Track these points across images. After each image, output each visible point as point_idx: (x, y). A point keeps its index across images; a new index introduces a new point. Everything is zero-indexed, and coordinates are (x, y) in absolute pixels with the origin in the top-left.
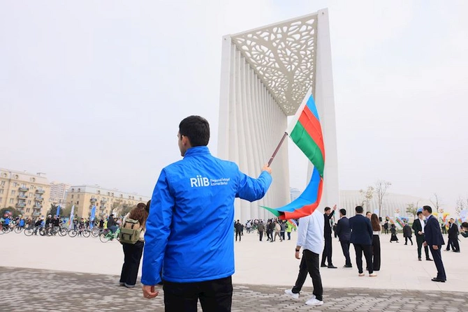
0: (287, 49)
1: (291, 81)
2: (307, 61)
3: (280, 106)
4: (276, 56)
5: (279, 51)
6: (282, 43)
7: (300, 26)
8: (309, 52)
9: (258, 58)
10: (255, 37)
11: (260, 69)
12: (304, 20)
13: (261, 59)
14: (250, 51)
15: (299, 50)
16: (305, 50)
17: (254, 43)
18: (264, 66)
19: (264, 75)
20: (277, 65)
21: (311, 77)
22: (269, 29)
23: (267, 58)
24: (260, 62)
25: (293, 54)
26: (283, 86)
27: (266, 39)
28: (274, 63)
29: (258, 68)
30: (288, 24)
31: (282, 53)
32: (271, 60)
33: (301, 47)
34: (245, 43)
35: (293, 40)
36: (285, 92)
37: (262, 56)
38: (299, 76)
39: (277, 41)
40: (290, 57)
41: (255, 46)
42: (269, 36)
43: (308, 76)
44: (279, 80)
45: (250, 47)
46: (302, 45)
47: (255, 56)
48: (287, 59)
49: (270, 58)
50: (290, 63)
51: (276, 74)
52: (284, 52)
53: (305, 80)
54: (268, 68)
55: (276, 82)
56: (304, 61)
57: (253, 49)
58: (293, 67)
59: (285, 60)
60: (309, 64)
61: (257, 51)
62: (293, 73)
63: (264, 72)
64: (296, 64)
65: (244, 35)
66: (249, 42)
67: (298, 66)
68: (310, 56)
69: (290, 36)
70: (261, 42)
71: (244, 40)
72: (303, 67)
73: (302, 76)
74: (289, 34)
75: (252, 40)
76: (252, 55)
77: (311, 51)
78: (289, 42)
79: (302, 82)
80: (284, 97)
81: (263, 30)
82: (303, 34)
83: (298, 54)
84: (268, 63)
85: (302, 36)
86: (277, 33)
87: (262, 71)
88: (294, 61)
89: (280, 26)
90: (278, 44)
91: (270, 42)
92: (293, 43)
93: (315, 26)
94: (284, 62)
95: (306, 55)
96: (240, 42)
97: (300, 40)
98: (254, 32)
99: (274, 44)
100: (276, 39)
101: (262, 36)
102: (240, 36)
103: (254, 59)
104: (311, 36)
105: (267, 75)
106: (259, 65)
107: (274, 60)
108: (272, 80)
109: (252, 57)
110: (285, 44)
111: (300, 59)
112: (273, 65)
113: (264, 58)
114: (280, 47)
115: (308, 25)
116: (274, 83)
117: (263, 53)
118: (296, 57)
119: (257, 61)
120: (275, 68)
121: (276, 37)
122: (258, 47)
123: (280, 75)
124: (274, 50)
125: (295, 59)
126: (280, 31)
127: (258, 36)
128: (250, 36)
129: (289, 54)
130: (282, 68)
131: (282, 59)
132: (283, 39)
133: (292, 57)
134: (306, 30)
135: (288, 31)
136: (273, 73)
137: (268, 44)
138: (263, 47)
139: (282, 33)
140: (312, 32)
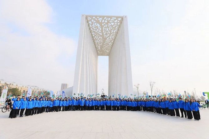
0: (107, 28)
1: (104, 41)
2: (113, 35)
3: (97, 51)
4: (102, 30)
5: (104, 28)
6: (106, 25)
7: (115, 20)
8: (115, 32)
9: (94, 29)
10: (96, 19)
11: (94, 34)
12: (117, 17)
13: (95, 30)
14: (92, 25)
15: (111, 30)
16: (114, 30)
17: (95, 22)
18: (95, 33)
19: (94, 37)
21: (112, 42)
22: (103, 17)
23: (98, 30)
24: (94, 31)
25: (109, 31)
26: (100, 43)
27: (100, 21)
28: (100, 32)
29: (93, 33)
30: (111, 17)
31: (104, 29)
32: (99, 31)
33: (113, 29)
34: (91, 20)
35: (111, 25)
36: (101, 46)
37: (96, 28)
38: (108, 40)
39: (104, 24)
40: (107, 32)
41: (95, 23)
42: (102, 20)
43: (111, 41)
44: (100, 40)
45: (92, 23)
46: (113, 28)
47: (93, 28)
48: (106, 32)
49: (99, 30)
50: (106, 34)
51: (99, 38)
52: (105, 29)
53: (110, 42)
54: (97, 34)
55: (98, 41)
56: (112, 35)
57: (94, 24)
58: (107, 36)
59: (105, 33)
60: (113, 36)
61: (95, 25)
62: (106, 38)
63: (95, 36)
64: (108, 35)
65: (92, 17)
66: (93, 20)
67: (109, 36)
68: (114, 33)
69: (110, 23)
70: (98, 22)
71: (91, 19)
72: (110, 37)
73: (109, 41)
74: (110, 22)
75: (94, 20)
76: (92, 27)
77: (116, 31)
78: (109, 25)
79: (108, 43)
80: (99, 48)
81: (100, 17)
82: (115, 23)
83: (110, 31)
84: (97, 32)
85: (114, 24)
86: (105, 20)
87: (94, 35)
88: (108, 34)
89: (108, 17)
90: (104, 25)
91: (102, 23)
92: (110, 26)
93: (121, 22)
95: (113, 33)
96: (89, 19)
97: (113, 26)
98: (96, 17)
99: (103, 25)
100: (104, 22)
101: (99, 19)
102: (90, 16)
103: (93, 29)
104: (118, 25)
105: (96, 37)
106: (94, 32)
107: (101, 31)
108: (97, 39)
109: (92, 28)
110: (107, 25)
111: (111, 33)
112: (99, 34)
113: (97, 29)
114: (105, 26)
115: (118, 20)
116: (97, 41)
117: (97, 27)
118: (109, 32)
119: (93, 30)
120: (100, 35)
121: (105, 21)
122: (96, 24)
123: (101, 38)
124: (102, 27)
125: (109, 33)
126: (107, 19)
127: (97, 19)
128: (94, 18)
129: (107, 30)
130: (103, 36)
131: (104, 32)
132: (107, 23)
133: (108, 32)
134: (117, 22)
135: (110, 20)
136: (98, 37)
137: (101, 24)
139: (108, 21)
140: (119, 24)
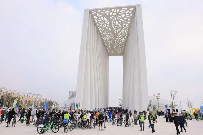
0: (117, 21)
1: (115, 38)
2: (125, 29)
3: (107, 51)
4: (111, 25)
5: (112, 22)
6: (115, 18)
7: (126, 11)
8: (127, 25)
9: (101, 24)
10: (102, 12)
11: (101, 30)
12: (128, 8)
13: (102, 25)
14: (97, 20)
15: (123, 23)
16: (125, 23)
17: (100, 16)
18: (103, 29)
19: (102, 33)
20: (110, 29)
21: (125, 37)
22: (110, 9)
23: (105, 25)
24: (101, 26)
25: (119, 24)
26: (110, 40)
27: (108, 14)
28: (109, 27)
29: (100, 29)
30: (120, 8)
31: (114, 23)
32: (107, 26)
33: (124, 21)
34: (96, 15)
35: (121, 17)
36: (111, 43)
37: (103, 23)
38: (119, 36)
39: (113, 16)
40: (117, 26)
41: (101, 17)
42: (109, 13)
43: (124, 37)
44: (109, 37)
45: (98, 17)
46: (125, 20)
47: (99, 23)
48: (116, 26)
49: (107, 24)
50: (117, 29)
51: (108, 34)
52: (115, 23)
53: (122, 38)
54: (105, 29)
55: (107, 38)
56: (124, 29)
57: (100, 18)
58: (118, 31)
59: (115, 27)
60: (126, 31)
61: (101, 20)
62: (117, 34)
63: (103, 32)
64: (119, 30)
65: (96, 10)
66: (98, 15)
67: (121, 31)
68: (127, 27)
69: (120, 15)
70: (104, 15)
71: (95, 13)
72: (122, 32)
73: (121, 36)
74: (120, 13)
75: (100, 13)
76: (98, 22)
77: (128, 24)
78: (119, 17)
79: (121, 39)
80: (110, 46)
81: (107, 9)
82: (127, 15)
83: (122, 25)
84: (105, 27)
85: (125, 16)
86: (114, 12)
87: (102, 31)
88: (119, 28)
89: (116, 8)
90: (113, 18)
91: (109, 16)
92: (121, 18)
93: (134, 12)
94: (114, 28)
95: (125, 26)
96: (93, 14)
97: (124, 18)
98: (102, 10)
99: (111, 18)
100: (112, 15)
101: (105, 12)
102: (94, 10)
103: (99, 24)
104: (130, 17)
105: (103, 33)
106: (101, 27)
107: (109, 26)
108: (105, 36)
109: (98, 23)
110: (116, 18)
111: (122, 27)
112: (108, 29)
113: (104, 24)
114: (113, 20)
115: (130, 11)
116: (106, 38)
117: (104, 21)
118: (120, 26)
119: (100, 25)
120: (108, 30)
121: (113, 14)
122: (102, 18)
123: (110, 34)
124: (110, 21)
125: (120, 27)
126: (115, 11)
127: (104, 12)
128: (99, 11)
129: (117, 24)
130: (112, 31)
131: (113, 26)
132: (116, 16)
133: (118, 26)
134: (129, 13)
135: (119, 12)
136: (107, 33)
137: (108, 17)
138: (105, 18)
139: (116, 13)
140: (131, 15)
